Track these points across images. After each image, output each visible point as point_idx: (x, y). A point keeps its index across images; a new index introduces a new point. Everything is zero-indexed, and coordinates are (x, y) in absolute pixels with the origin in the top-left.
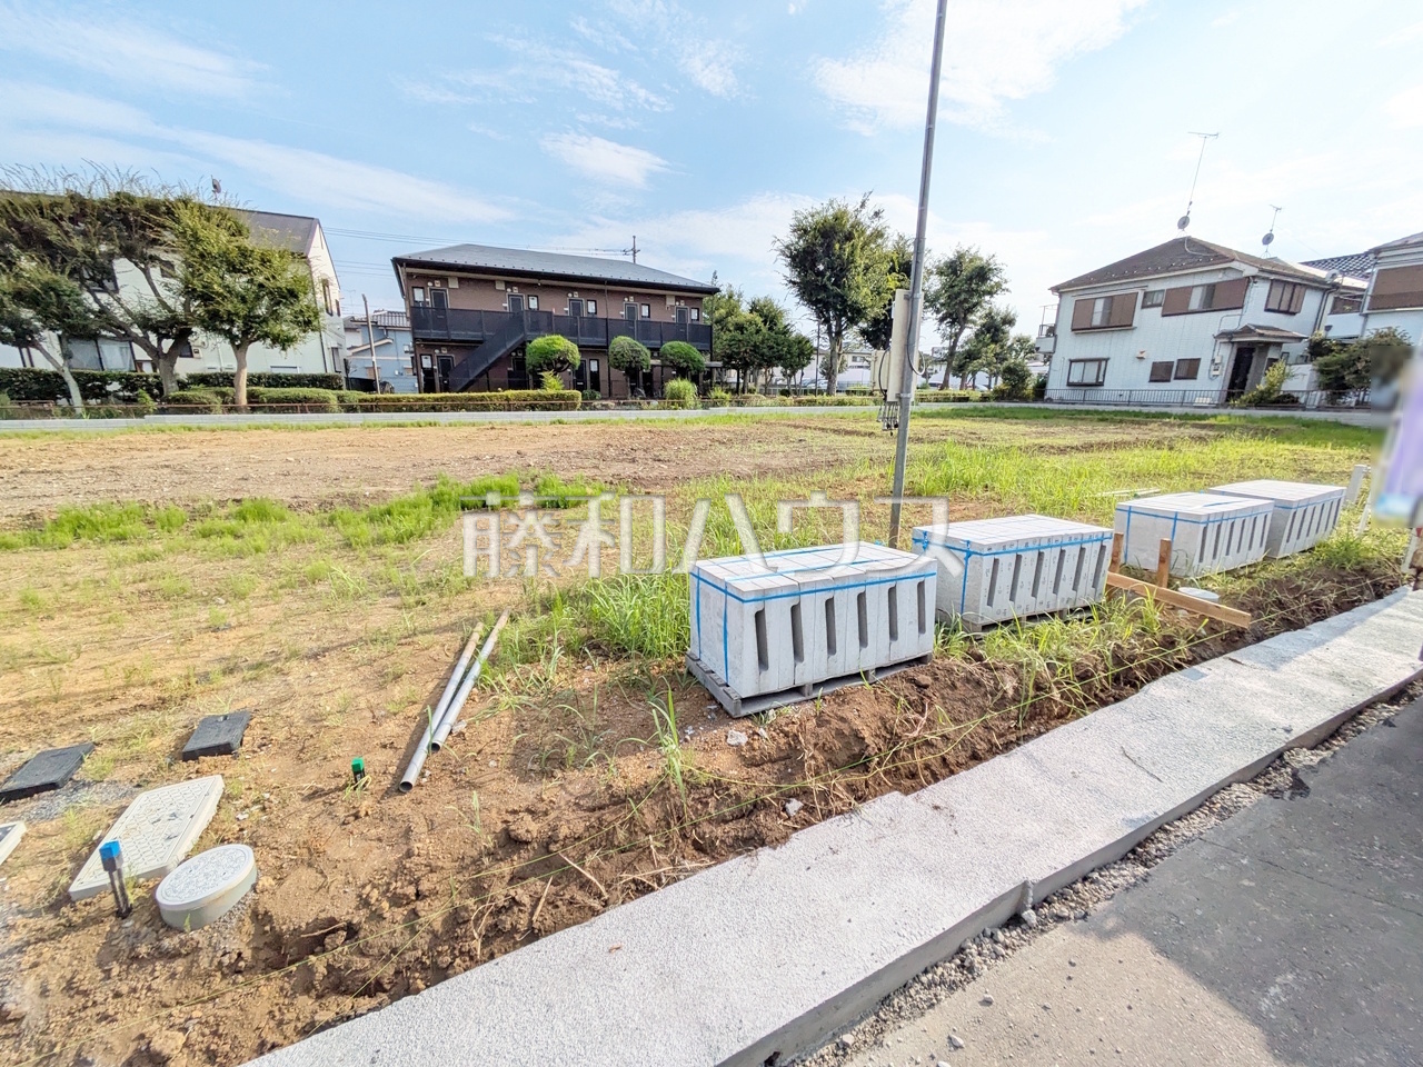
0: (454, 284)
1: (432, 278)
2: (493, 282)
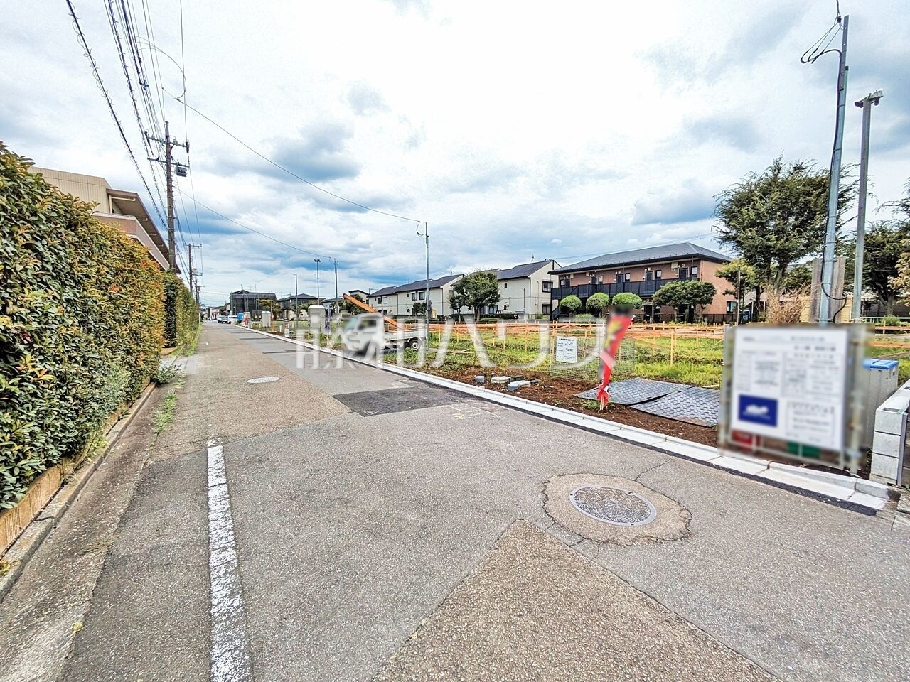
0: (572, 277)
1: (565, 276)
2: (585, 273)
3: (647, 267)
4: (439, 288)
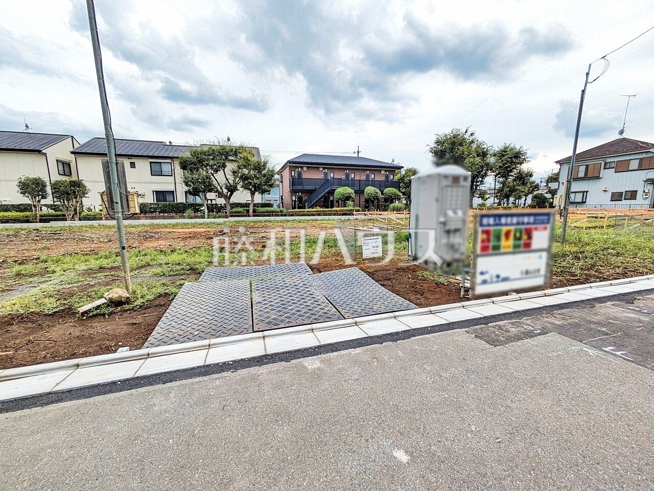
0: (305, 169)
1: (298, 167)
2: (319, 168)
3: (367, 170)
4: (39, 152)
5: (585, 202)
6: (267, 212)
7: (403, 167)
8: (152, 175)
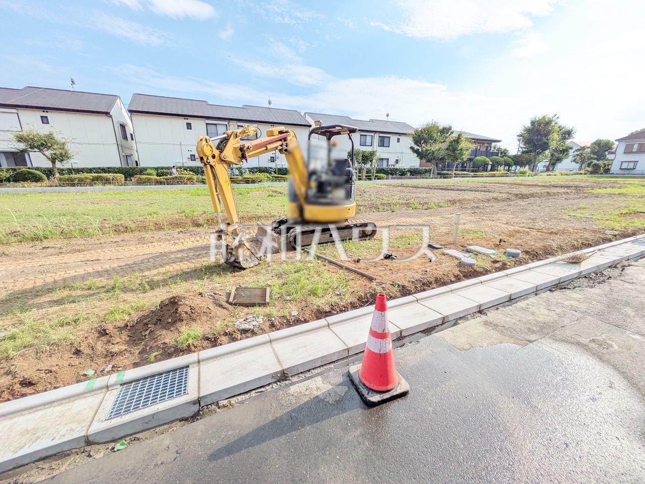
5: (635, 169)
6: (464, 174)
7: (501, 141)
8: (360, 145)
